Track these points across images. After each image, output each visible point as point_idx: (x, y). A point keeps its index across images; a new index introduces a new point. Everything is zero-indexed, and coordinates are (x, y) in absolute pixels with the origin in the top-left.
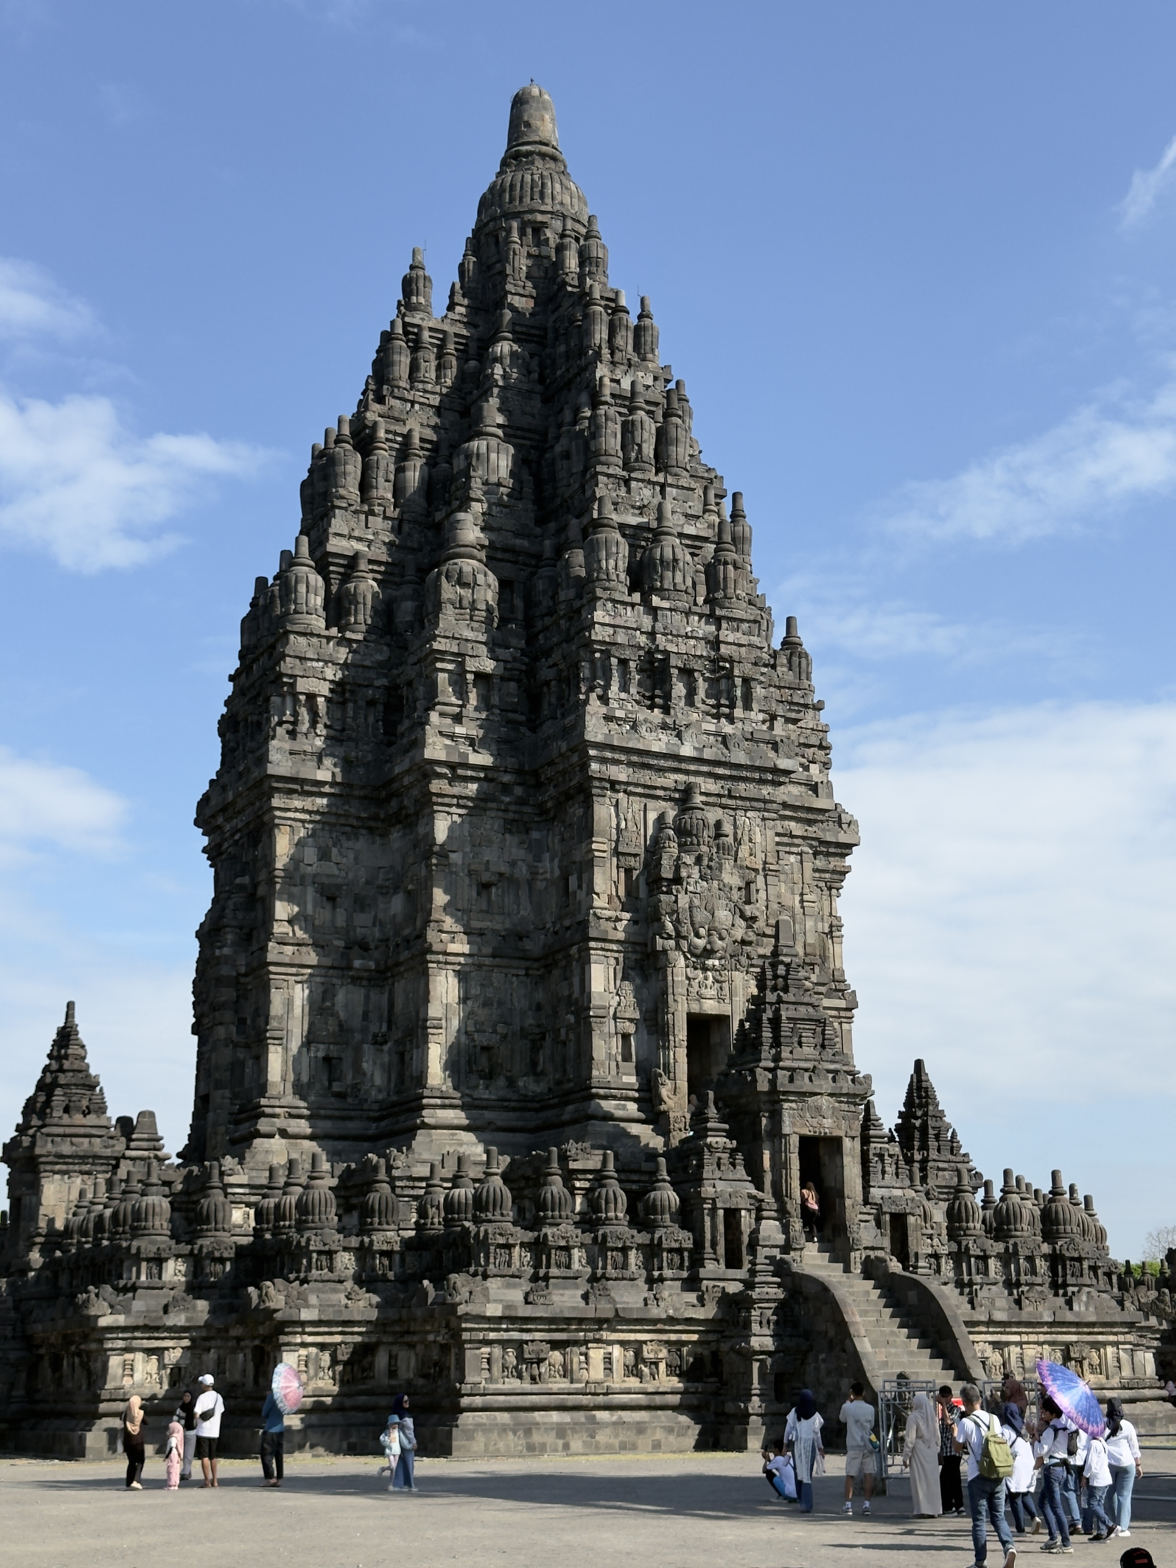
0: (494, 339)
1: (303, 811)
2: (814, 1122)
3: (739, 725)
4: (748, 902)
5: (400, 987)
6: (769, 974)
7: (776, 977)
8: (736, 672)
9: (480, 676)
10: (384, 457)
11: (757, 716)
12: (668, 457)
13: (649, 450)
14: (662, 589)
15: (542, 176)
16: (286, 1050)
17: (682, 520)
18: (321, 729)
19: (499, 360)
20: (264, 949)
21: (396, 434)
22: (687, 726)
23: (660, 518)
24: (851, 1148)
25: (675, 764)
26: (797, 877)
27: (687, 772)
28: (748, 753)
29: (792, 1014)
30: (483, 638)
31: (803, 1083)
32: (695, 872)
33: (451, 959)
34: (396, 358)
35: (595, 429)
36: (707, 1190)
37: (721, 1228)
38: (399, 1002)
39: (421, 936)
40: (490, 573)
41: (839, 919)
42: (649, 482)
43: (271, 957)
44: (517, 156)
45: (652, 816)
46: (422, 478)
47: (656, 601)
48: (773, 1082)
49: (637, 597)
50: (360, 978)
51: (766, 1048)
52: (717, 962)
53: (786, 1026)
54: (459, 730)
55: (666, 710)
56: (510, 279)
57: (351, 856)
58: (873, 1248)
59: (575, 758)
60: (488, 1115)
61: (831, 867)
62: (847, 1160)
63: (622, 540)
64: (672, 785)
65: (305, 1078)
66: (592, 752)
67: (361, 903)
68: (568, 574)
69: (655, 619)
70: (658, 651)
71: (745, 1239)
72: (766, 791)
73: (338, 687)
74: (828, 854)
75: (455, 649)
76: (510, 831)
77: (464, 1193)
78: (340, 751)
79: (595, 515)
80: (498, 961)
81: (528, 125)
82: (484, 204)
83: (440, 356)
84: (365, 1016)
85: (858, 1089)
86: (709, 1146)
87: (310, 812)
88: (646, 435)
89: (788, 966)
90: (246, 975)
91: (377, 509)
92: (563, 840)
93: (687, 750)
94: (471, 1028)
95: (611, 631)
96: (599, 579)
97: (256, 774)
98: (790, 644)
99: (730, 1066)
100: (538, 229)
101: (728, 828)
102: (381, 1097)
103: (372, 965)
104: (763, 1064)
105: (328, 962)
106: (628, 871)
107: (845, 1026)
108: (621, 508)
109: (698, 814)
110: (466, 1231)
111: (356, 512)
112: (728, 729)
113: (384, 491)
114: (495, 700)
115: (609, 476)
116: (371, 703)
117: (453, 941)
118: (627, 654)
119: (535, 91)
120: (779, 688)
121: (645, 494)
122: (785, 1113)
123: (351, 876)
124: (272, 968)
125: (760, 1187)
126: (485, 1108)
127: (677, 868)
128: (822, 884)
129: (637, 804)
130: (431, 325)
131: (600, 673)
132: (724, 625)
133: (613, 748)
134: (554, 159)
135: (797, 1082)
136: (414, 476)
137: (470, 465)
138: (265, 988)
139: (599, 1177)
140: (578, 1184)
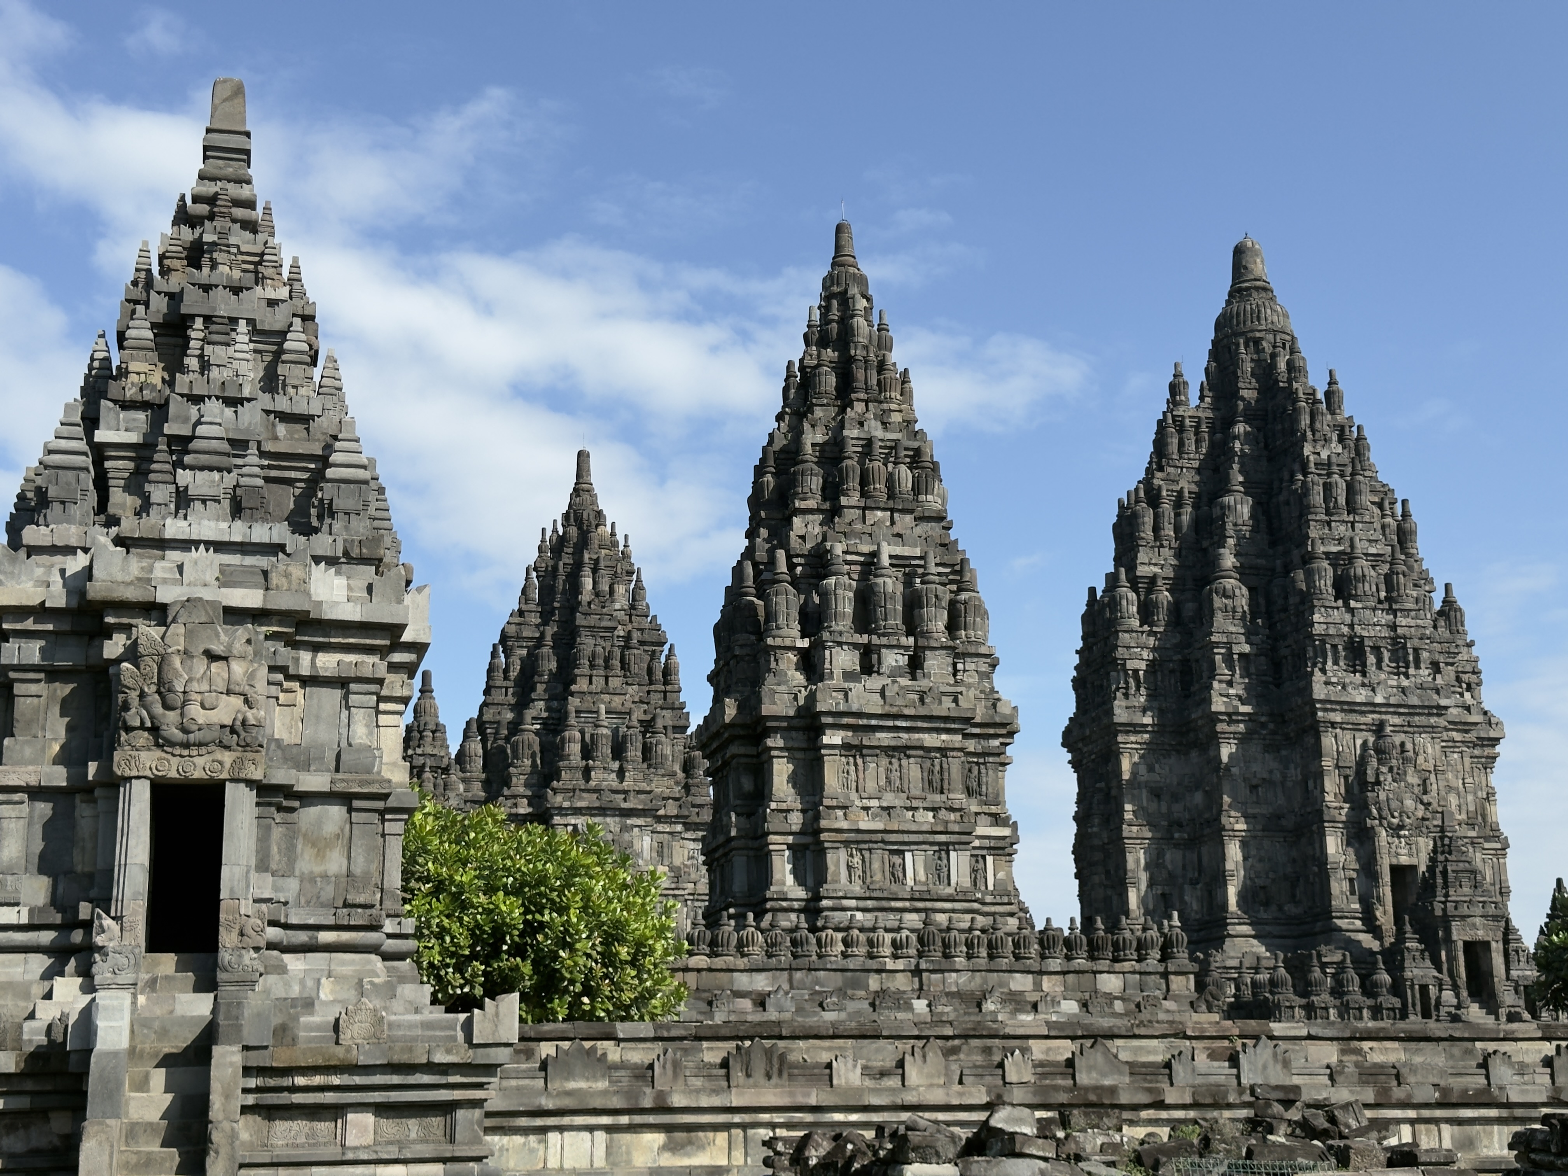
0: (1232, 423)
1: (1136, 743)
2: (1472, 932)
3: (1413, 679)
4: (1425, 792)
5: (1205, 850)
6: (1439, 843)
7: (1443, 845)
8: (1409, 645)
9: (1241, 655)
10: (1167, 507)
11: (1424, 672)
12: (1355, 503)
13: (1342, 500)
14: (1356, 595)
15: (1258, 306)
16: (1138, 890)
17: (1367, 544)
18: (1143, 691)
19: (1236, 437)
20: (1120, 829)
21: (1172, 491)
22: (1378, 684)
23: (1352, 546)
24: (1497, 948)
25: (1371, 709)
26: (1460, 767)
27: (1380, 713)
28: (1420, 697)
29: (1454, 868)
30: (1242, 631)
31: (1464, 910)
32: (1389, 777)
33: (1237, 833)
34: (1169, 440)
35: (1306, 490)
36: (1408, 974)
37: (1418, 995)
38: (1205, 859)
39: (1218, 819)
40: (1243, 587)
41: (1493, 788)
42: (1343, 521)
43: (1125, 834)
44: (1240, 290)
45: (1359, 742)
46: (1192, 519)
47: (1353, 604)
48: (1444, 910)
49: (1340, 603)
50: (1179, 844)
51: (1439, 889)
52: (1407, 833)
53: (1451, 875)
54: (1232, 691)
55: (1364, 674)
56: (1241, 379)
57: (1167, 768)
58: (1513, 1006)
59: (1307, 709)
60: (1268, 928)
61: (1485, 754)
62: (1494, 955)
63: (1328, 567)
64: (1371, 722)
65: (1151, 907)
66: (1318, 706)
67: (1175, 798)
68: (1294, 587)
69: (1353, 616)
70: (1356, 636)
71: (1433, 1002)
72: (1433, 720)
73: (1151, 664)
74: (1483, 746)
75: (1225, 640)
76: (1268, 752)
77: (1263, 977)
78: (1155, 704)
79: (1310, 549)
80: (1266, 833)
81: (1246, 268)
82: (1220, 325)
83: (1197, 433)
84: (1184, 867)
85: (1499, 912)
86: (1408, 948)
87: (1140, 743)
88: (1339, 491)
89: (1451, 838)
90: (1108, 844)
91: (1165, 543)
92: (1302, 757)
93: (1379, 699)
94: (1253, 876)
95: (1325, 626)
96: (1314, 593)
97: (1105, 721)
98: (1449, 603)
99: (1418, 900)
100: (1257, 342)
101: (1409, 746)
102: (1198, 917)
103: (1186, 836)
104: (1438, 899)
105: (1159, 835)
106: (1346, 778)
107: (1501, 861)
108: (1326, 541)
109: (1389, 740)
110: (1267, 999)
111: (1152, 547)
112: (1405, 683)
113: (1169, 531)
114: (1253, 670)
115: (1316, 521)
116: (1172, 671)
117: (1237, 822)
118: (1336, 641)
119: (1249, 244)
120: (1440, 643)
121: (1341, 530)
122: (1453, 928)
123: (1168, 781)
124: (1126, 841)
125: (1440, 971)
126: (1266, 924)
127: (1377, 775)
128: (1480, 766)
129: (1348, 735)
130: (1190, 414)
131: (1319, 654)
132: (1399, 614)
133: (1331, 702)
134: (1265, 289)
135: (1460, 910)
136: (1185, 519)
137: (1224, 514)
138: (1122, 853)
139: (1341, 967)
140: (1328, 970)
